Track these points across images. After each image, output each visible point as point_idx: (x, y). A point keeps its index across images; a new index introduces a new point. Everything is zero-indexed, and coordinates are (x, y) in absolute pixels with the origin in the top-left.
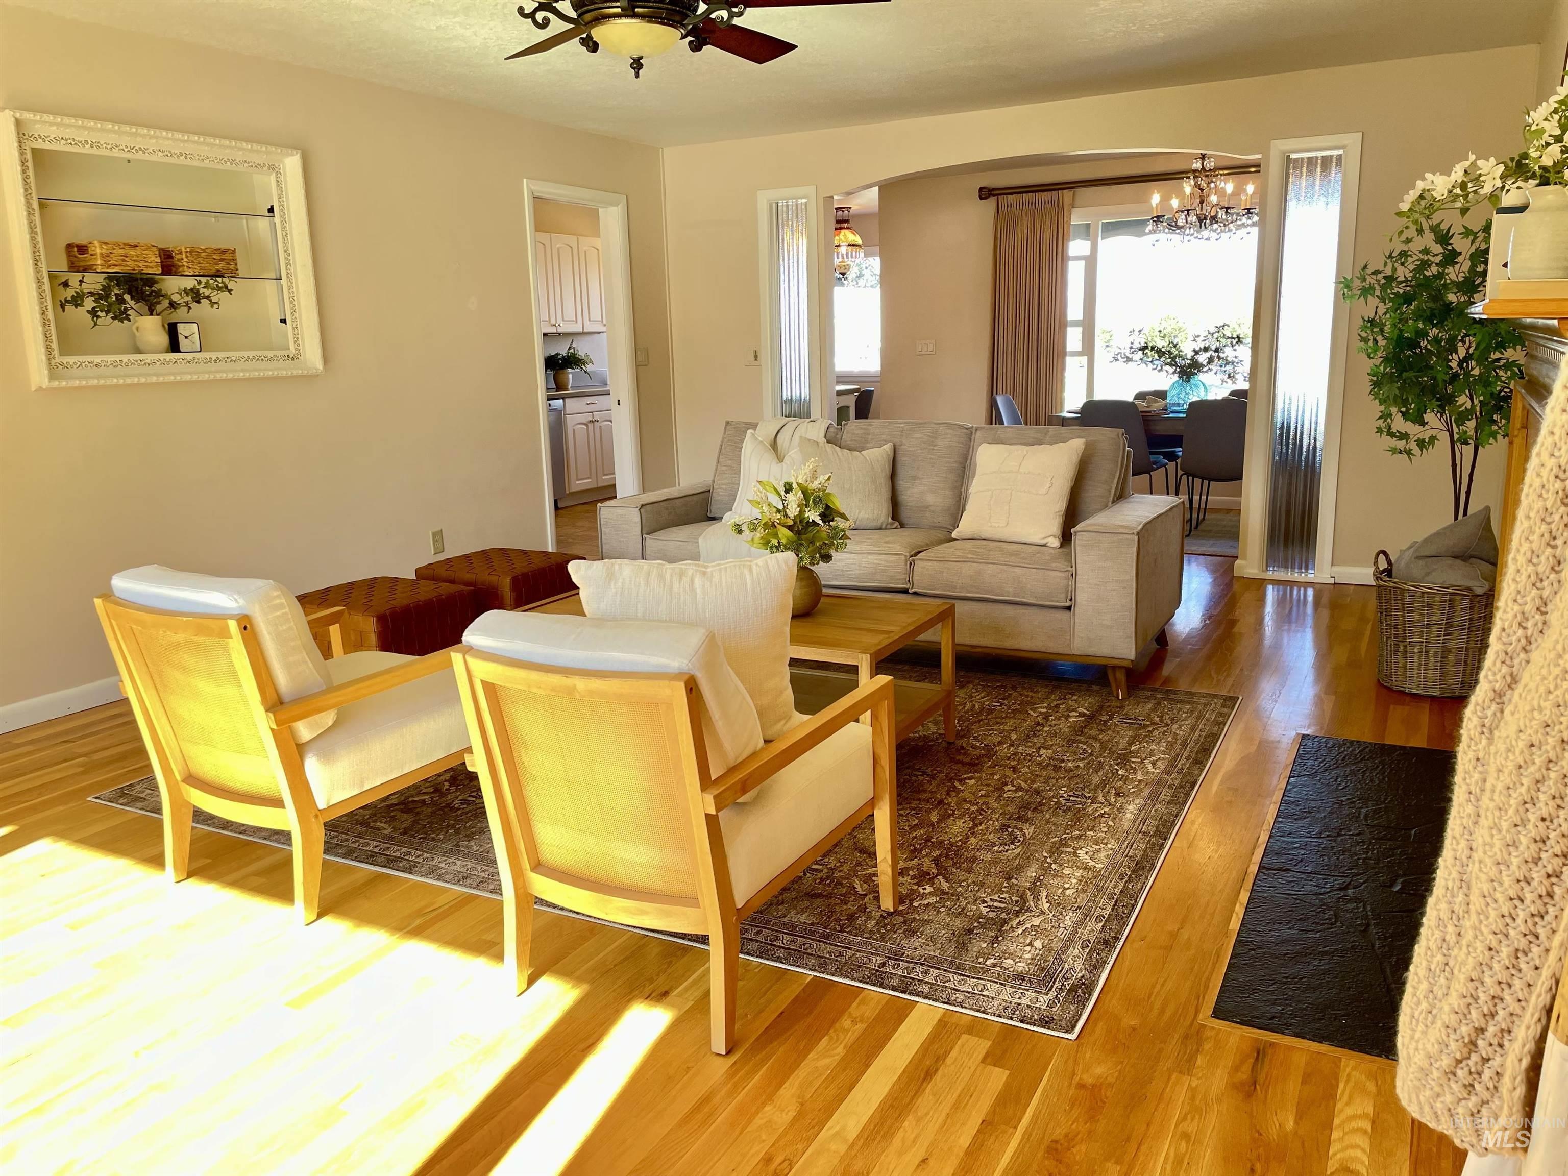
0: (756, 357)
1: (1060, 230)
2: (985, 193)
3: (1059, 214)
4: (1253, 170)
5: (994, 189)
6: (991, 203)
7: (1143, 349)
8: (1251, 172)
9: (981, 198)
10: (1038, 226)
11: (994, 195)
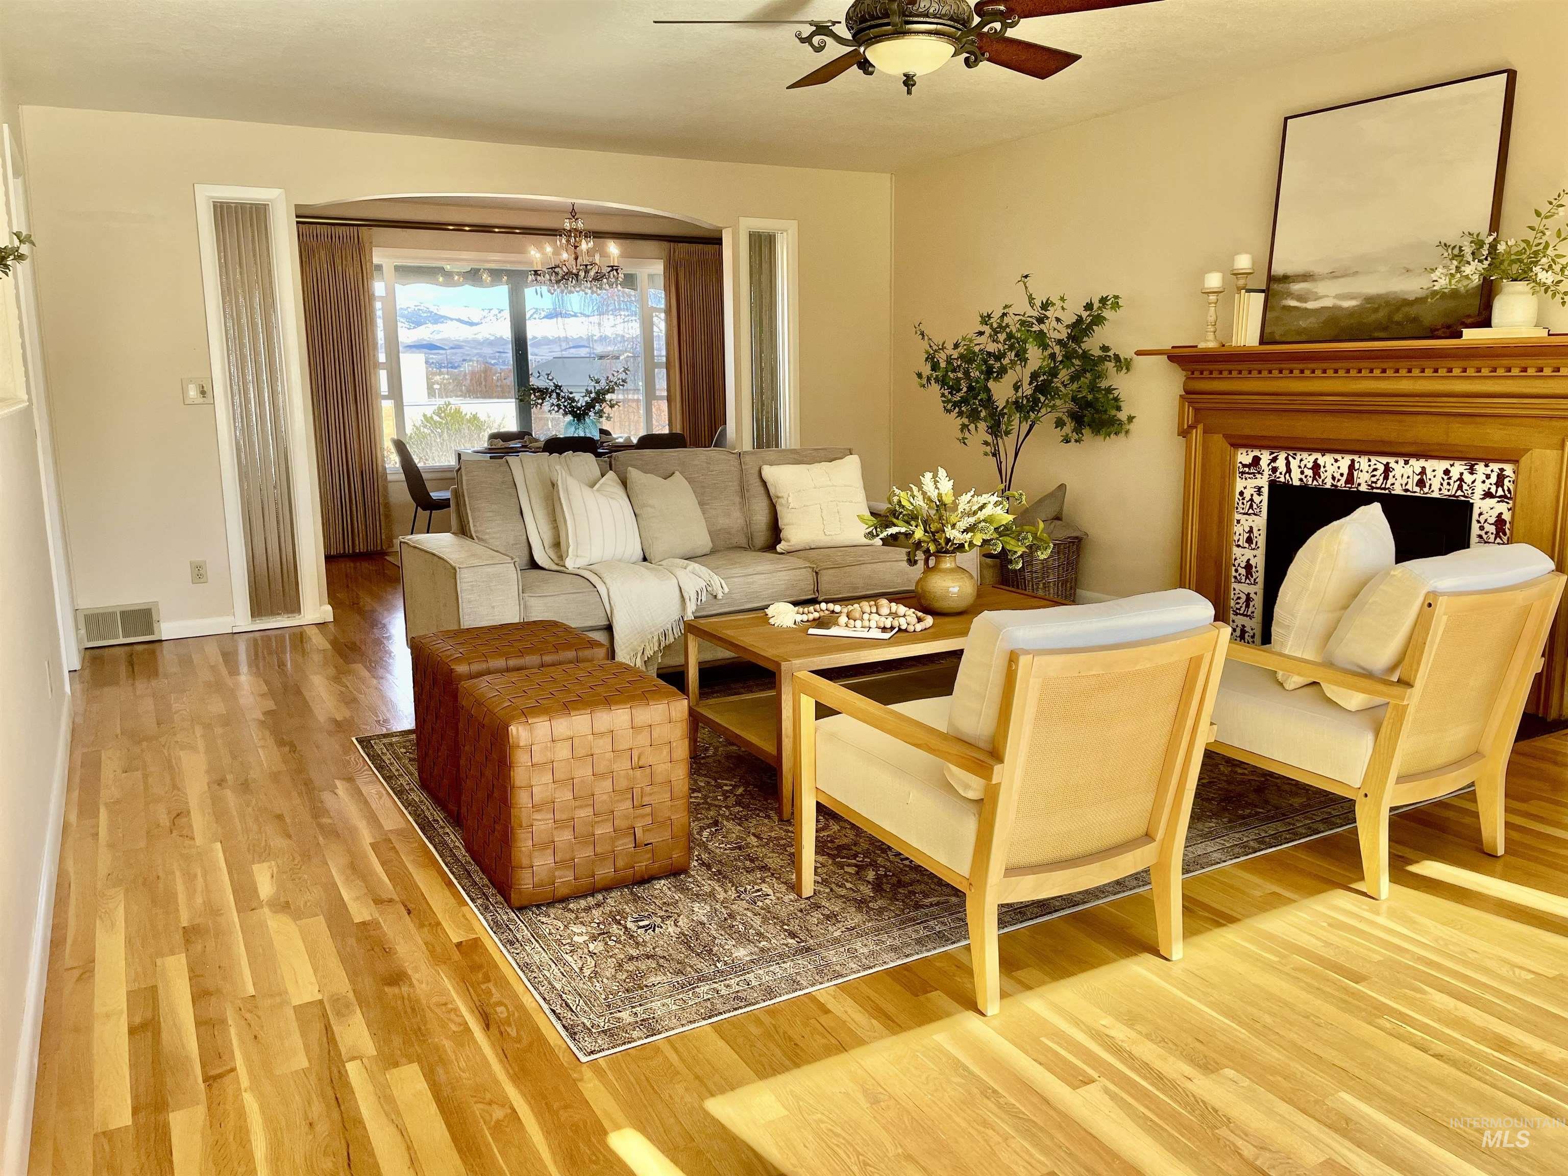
1: (364, 267)
3: (360, 251)
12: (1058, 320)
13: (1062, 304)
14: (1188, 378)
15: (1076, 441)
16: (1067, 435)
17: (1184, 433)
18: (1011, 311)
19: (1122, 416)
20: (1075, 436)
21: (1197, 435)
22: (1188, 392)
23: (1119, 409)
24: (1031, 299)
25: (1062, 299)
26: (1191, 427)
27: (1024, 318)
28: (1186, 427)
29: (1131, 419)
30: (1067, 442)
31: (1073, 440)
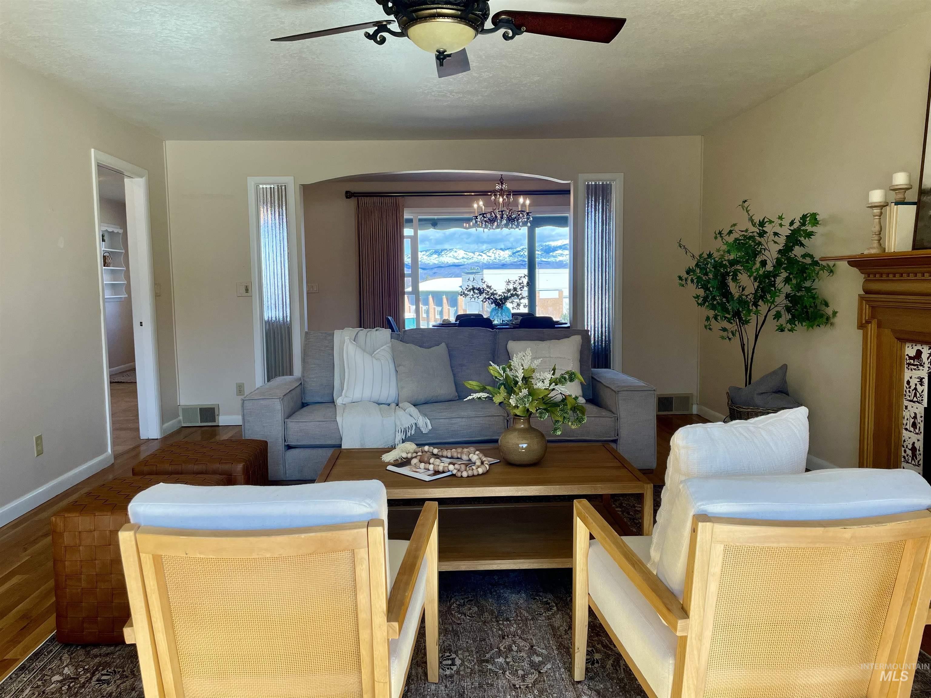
0: (247, 290)
1: (398, 220)
2: (349, 195)
3: (397, 211)
4: (489, 194)
5: (355, 193)
6: (353, 202)
7: (473, 289)
8: (488, 195)
9: (347, 197)
10: (384, 216)
11: (355, 196)
12: (776, 234)
13: (780, 222)
14: (866, 281)
15: (789, 330)
16: (782, 325)
17: (861, 326)
18: (737, 228)
19: (829, 311)
20: (789, 326)
21: (872, 328)
22: (867, 292)
23: (827, 305)
24: (751, 220)
25: (780, 218)
26: (868, 322)
27: (746, 234)
28: (864, 322)
29: (835, 313)
30: (782, 330)
31: (786, 330)
